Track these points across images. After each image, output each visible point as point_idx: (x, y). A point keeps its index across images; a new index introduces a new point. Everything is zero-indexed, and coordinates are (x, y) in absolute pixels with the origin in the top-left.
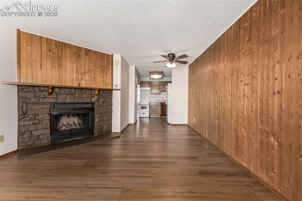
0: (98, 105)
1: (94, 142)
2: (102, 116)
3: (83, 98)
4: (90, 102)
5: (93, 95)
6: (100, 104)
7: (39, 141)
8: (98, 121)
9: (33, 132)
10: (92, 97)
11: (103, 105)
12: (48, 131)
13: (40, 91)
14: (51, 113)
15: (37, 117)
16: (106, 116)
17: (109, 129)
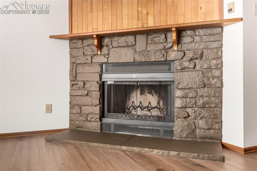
0: (179, 68)
1: (146, 149)
2: (190, 95)
3: (149, 51)
4: (163, 59)
5: (170, 45)
6: (186, 64)
7: (88, 123)
8: (180, 106)
9: (83, 108)
10: (168, 49)
11: (192, 66)
12: (97, 110)
13: (88, 45)
14: (103, 80)
15: (85, 86)
16: (202, 96)
17: (212, 131)
